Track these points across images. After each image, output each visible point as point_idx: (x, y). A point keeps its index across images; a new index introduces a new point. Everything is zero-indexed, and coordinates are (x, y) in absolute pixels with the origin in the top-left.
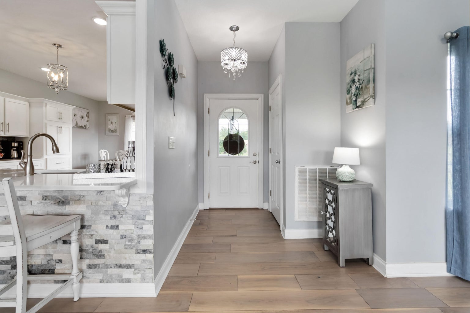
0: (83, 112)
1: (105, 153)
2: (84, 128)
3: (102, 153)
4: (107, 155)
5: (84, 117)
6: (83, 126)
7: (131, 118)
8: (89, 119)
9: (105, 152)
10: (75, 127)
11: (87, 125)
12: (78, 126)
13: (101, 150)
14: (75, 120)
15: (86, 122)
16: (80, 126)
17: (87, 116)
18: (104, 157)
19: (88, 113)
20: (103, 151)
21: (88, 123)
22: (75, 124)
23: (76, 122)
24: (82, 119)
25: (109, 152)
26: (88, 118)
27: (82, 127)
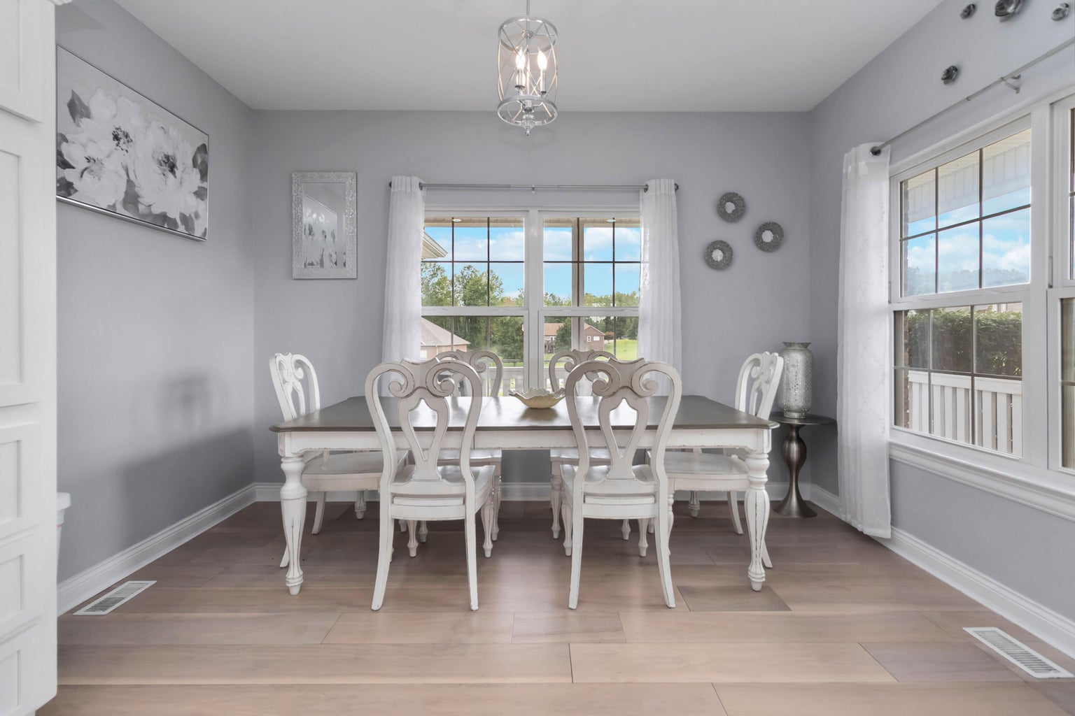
0: (173, 132)
1: (300, 370)
2: (182, 228)
3: (285, 373)
4: (306, 382)
5: (178, 164)
6: (174, 214)
7: (420, 193)
8: (205, 185)
9: (299, 364)
10: (120, 210)
11: (197, 216)
12: (141, 208)
13: (280, 357)
14: (123, 173)
15: (194, 197)
16: (157, 210)
17: (195, 165)
18: (295, 394)
19: (203, 149)
20: (288, 360)
21: (202, 207)
22: (122, 196)
23: (129, 181)
24: (170, 175)
25: (315, 369)
26: (204, 175)
27: (162, 223)
